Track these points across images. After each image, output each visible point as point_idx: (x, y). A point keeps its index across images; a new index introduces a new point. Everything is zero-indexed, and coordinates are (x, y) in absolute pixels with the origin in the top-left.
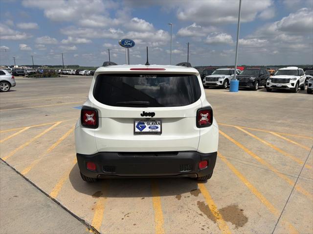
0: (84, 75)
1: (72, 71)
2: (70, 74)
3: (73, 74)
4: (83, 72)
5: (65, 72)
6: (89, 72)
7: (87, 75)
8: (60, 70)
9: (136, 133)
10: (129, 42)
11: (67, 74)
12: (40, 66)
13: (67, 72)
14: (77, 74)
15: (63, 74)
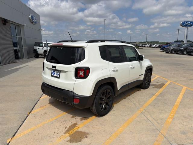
0: (155, 47)
1: (148, 45)
2: (146, 47)
3: (148, 47)
4: (154, 46)
5: (143, 45)
6: (158, 45)
7: (156, 47)
8: (141, 45)
9: (52, 76)
10: (189, 23)
11: (145, 47)
12: (135, 42)
13: (145, 45)
14: (150, 47)
15: (142, 47)
